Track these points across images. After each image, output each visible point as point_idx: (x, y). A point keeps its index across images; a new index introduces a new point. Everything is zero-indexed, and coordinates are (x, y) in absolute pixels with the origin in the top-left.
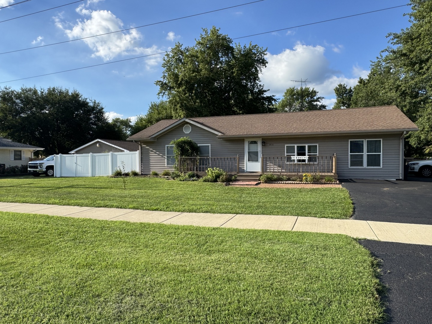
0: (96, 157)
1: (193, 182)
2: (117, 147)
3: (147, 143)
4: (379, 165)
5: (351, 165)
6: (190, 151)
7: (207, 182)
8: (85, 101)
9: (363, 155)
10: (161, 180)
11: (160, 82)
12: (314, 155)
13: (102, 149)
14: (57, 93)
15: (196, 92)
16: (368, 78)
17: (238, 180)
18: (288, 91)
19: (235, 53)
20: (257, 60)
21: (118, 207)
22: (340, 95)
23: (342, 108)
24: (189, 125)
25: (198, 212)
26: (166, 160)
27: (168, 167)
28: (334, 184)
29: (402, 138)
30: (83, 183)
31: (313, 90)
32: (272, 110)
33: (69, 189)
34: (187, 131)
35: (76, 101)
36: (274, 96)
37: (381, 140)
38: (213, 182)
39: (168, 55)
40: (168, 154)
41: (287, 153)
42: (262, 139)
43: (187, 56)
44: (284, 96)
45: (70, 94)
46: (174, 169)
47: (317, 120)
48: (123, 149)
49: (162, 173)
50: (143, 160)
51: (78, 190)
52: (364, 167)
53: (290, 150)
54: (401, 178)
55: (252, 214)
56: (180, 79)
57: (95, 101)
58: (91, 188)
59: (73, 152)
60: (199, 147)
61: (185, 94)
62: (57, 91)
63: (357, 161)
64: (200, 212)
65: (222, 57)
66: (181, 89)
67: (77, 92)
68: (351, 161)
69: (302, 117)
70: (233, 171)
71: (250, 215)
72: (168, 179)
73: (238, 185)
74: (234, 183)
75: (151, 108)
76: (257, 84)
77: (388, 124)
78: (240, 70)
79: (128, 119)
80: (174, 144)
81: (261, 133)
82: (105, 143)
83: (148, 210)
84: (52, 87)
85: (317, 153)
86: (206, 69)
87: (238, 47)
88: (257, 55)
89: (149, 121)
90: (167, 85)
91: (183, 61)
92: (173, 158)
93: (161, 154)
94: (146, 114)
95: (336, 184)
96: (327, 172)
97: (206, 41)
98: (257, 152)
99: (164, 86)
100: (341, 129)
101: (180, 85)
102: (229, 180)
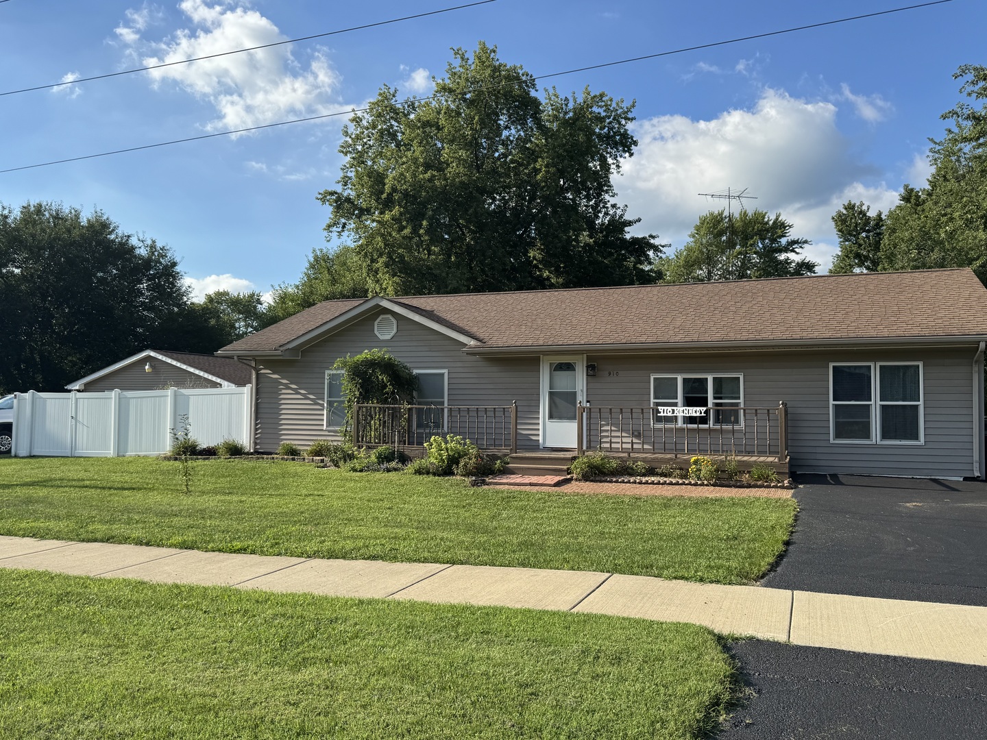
0: (131, 401)
1: (386, 475)
2: (201, 374)
3: (273, 363)
4: (916, 438)
5: (837, 436)
6: (389, 388)
7: (423, 474)
8: (126, 243)
9: (869, 405)
10: (299, 469)
11: (332, 194)
12: (732, 404)
13: (158, 379)
14: (48, 219)
15: (430, 225)
16: (928, 187)
17: (512, 472)
18: (703, 221)
19: (544, 116)
20: (608, 137)
21: (139, 542)
22: (851, 235)
23: (857, 270)
24: (389, 316)
25: (352, 559)
26: (325, 412)
27: (329, 431)
28: (775, 487)
29: (976, 362)
30: (82, 475)
31: (777, 219)
32: (649, 275)
33: (31, 491)
34: (385, 331)
35: (99, 243)
36: (653, 237)
37: (921, 364)
38: (439, 475)
39: (357, 120)
40: (330, 396)
41: (655, 398)
42: (589, 358)
43: (411, 125)
44: (694, 236)
45: (84, 222)
46: (340, 439)
47: (745, 308)
48: (219, 380)
49: (309, 448)
50: (261, 410)
51: (56, 494)
52: (874, 442)
53: (665, 391)
54: (977, 474)
55: (494, 565)
56: (387, 188)
57: (154, 242)
58: (96, 487)
59: (77, 385)
60: (418, 376)
61: (402, 228)
62: (46, 213)
63: (852, 424)
64: (356, 558)
65: (507, 127)
66: (387, 216)
67: (105, 218)
68: (837, 424)
69: (704, 298)
70: (501, 445)
71: (488, 567)
72: (322, 465)
73: (507, 484)
74: (497, 480)
75: (312, 266)
76: (605, 203)
77: (940, 321)
78: (554, 165)
79: (253, 294)
80: (342, 368)
81: (582, 342)
82: (169, 361)
83: (220, 551)
84: (34, 202)
85: (739, 398)
86: (459, 159)
87: (553, 98)
88: (608, 121)
89: (304, 300)
90: (352, 203)
91: (400, 138)
92: (339, 406)
93: (312, 397)
94: (298, 283)
95: (780, 487)
96: (758, 452)
97: (462, 82)
98: (575, 393)
99: (343, 207)
100: (805, 334)
101: (387, 204)
102: (484, 471)
